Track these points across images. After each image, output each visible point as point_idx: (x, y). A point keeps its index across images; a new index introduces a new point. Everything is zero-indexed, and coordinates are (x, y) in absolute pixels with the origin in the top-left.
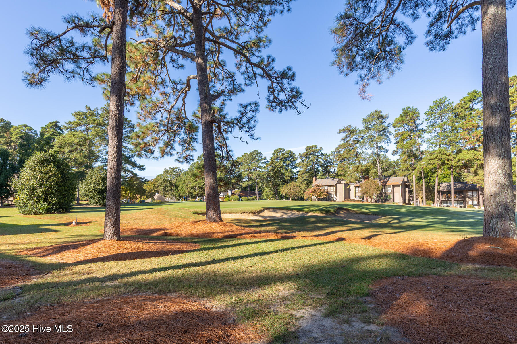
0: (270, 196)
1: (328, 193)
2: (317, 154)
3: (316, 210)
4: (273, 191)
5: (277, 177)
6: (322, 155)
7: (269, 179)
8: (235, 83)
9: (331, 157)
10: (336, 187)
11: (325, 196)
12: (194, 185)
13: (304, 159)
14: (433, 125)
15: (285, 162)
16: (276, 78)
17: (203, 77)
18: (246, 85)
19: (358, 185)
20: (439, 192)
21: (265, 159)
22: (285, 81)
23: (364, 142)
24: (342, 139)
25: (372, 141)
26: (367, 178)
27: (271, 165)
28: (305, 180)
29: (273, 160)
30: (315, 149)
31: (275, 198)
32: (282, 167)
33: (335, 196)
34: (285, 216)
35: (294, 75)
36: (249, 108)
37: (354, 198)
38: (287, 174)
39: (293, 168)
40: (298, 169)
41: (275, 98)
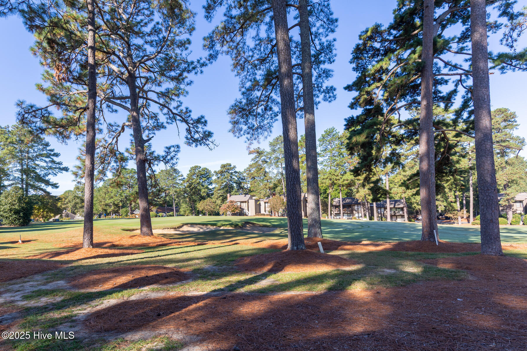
0: (187, 212)
1: (241, 208)
2: (231, 172)
3: (227, 225)
4: (190, 207)
5: (194, 193)
6: (236, 172)
7: (186, 195)
8: (159, 121)
9: (244, 175)
10: (248, 202)
11: (238, 211)
12: (109, 202)
13: (219, 176)
14: (325, 150)
15: (202, 178)
16: (192, 124)
17: (137, 127)
18: (168, 123)
19: (267, 201)
20: (332, 205)
21: (182, 176)
22: (200, 126)
23: (271, 163)
24: (253, 160)
25: (277, 162)
26: (274, 195)
27: (188, 181)
28: (221, 196)
29: (190, 176)
30: (229, 167)
31: (192, 214)
32: (198, 183)
33: (247, 211)
34: (201, 230)
35: (206, 122)
36: (172, 149)
37: (264, 213)
38: (203, 190)
39: (209, 184)
40: (214, 186)
41: (192, 137)
